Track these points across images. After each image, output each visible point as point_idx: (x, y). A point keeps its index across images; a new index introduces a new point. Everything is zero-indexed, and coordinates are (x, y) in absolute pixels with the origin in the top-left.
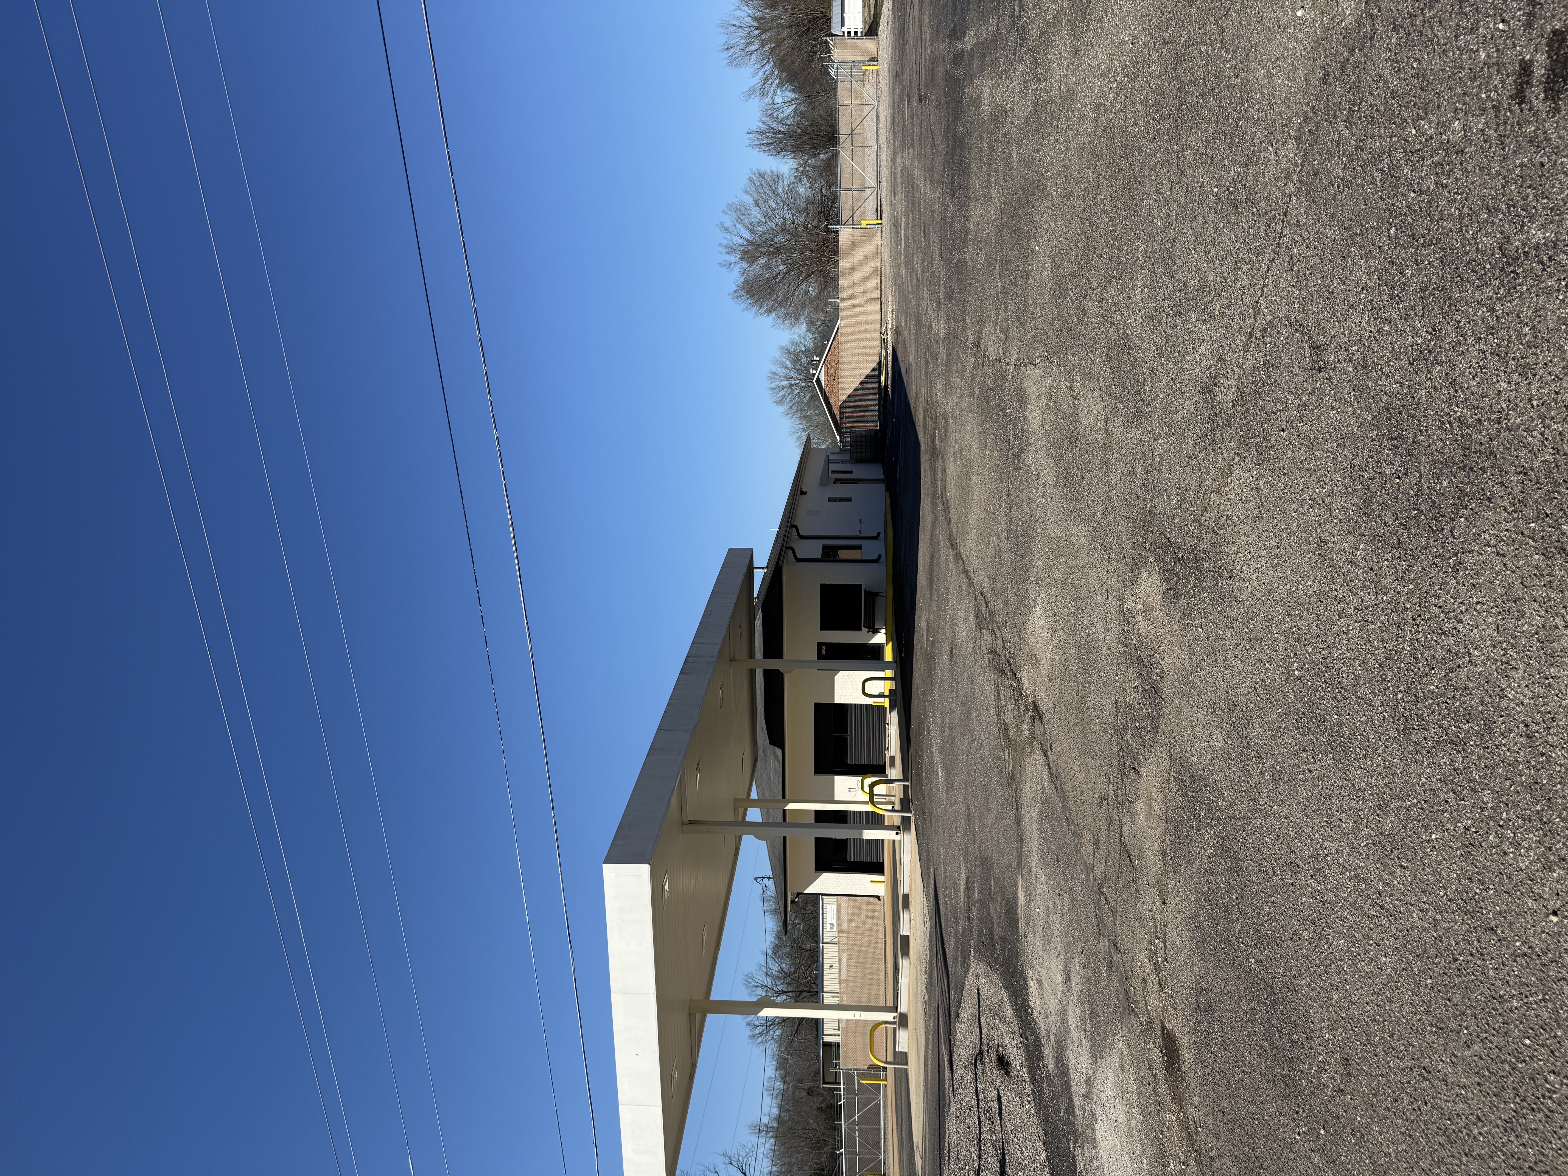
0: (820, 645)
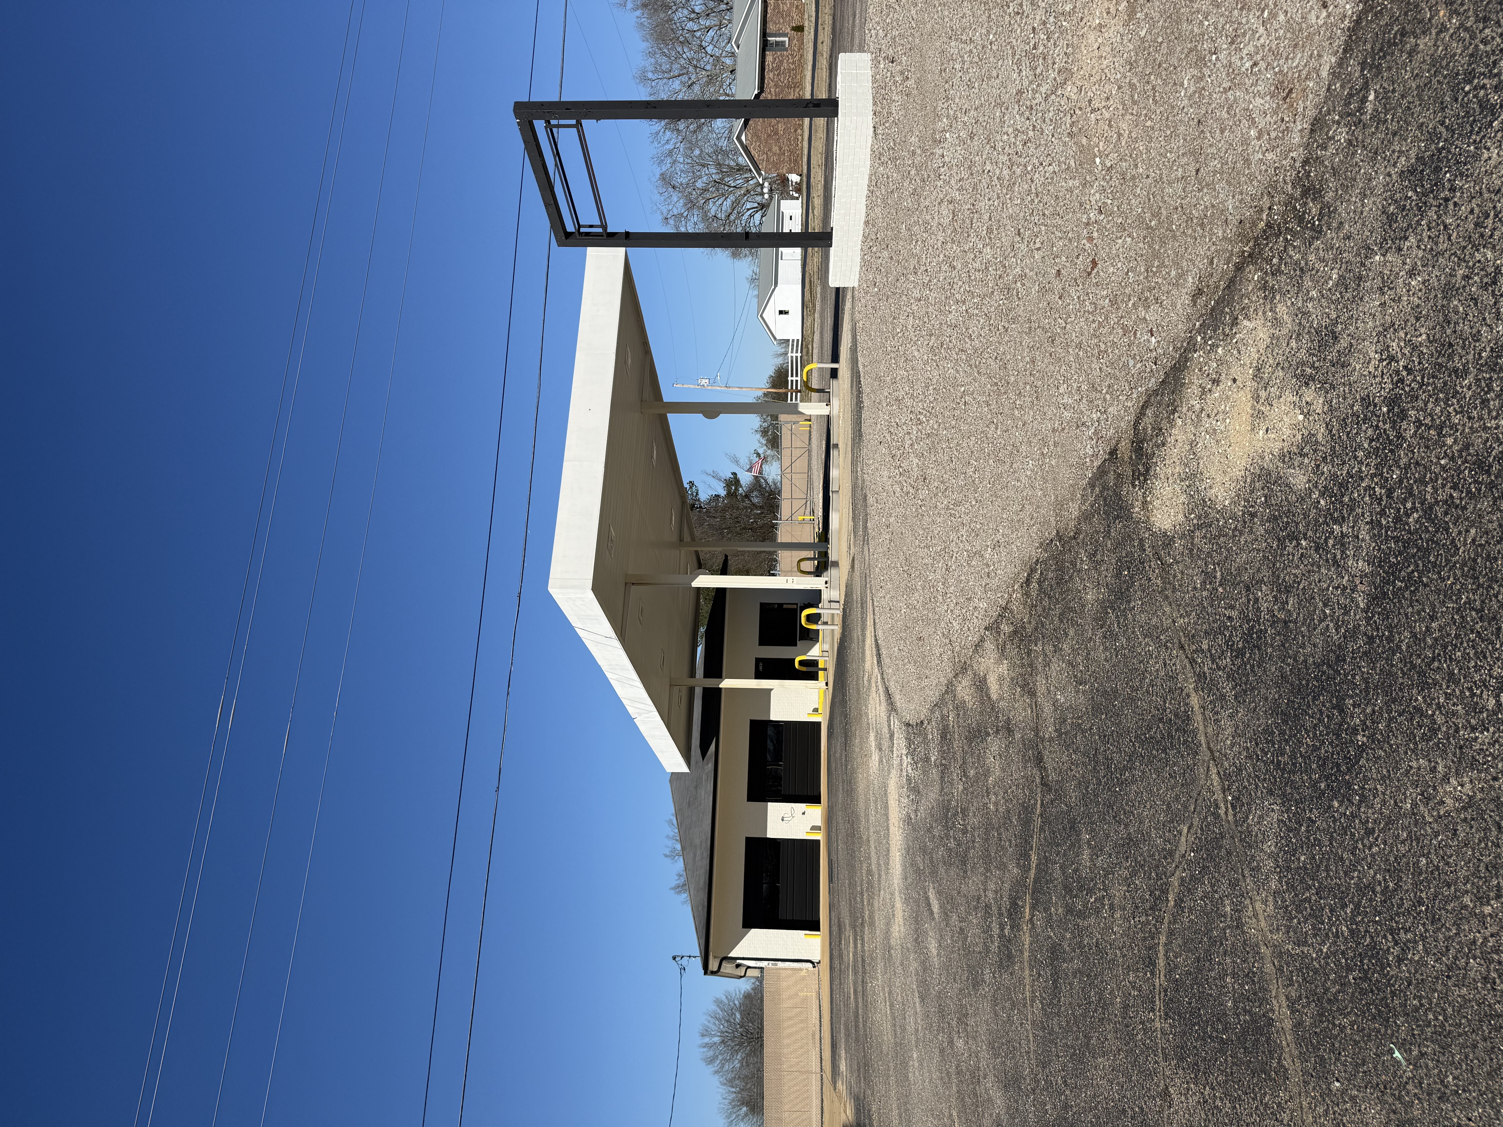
0: (758, 661)
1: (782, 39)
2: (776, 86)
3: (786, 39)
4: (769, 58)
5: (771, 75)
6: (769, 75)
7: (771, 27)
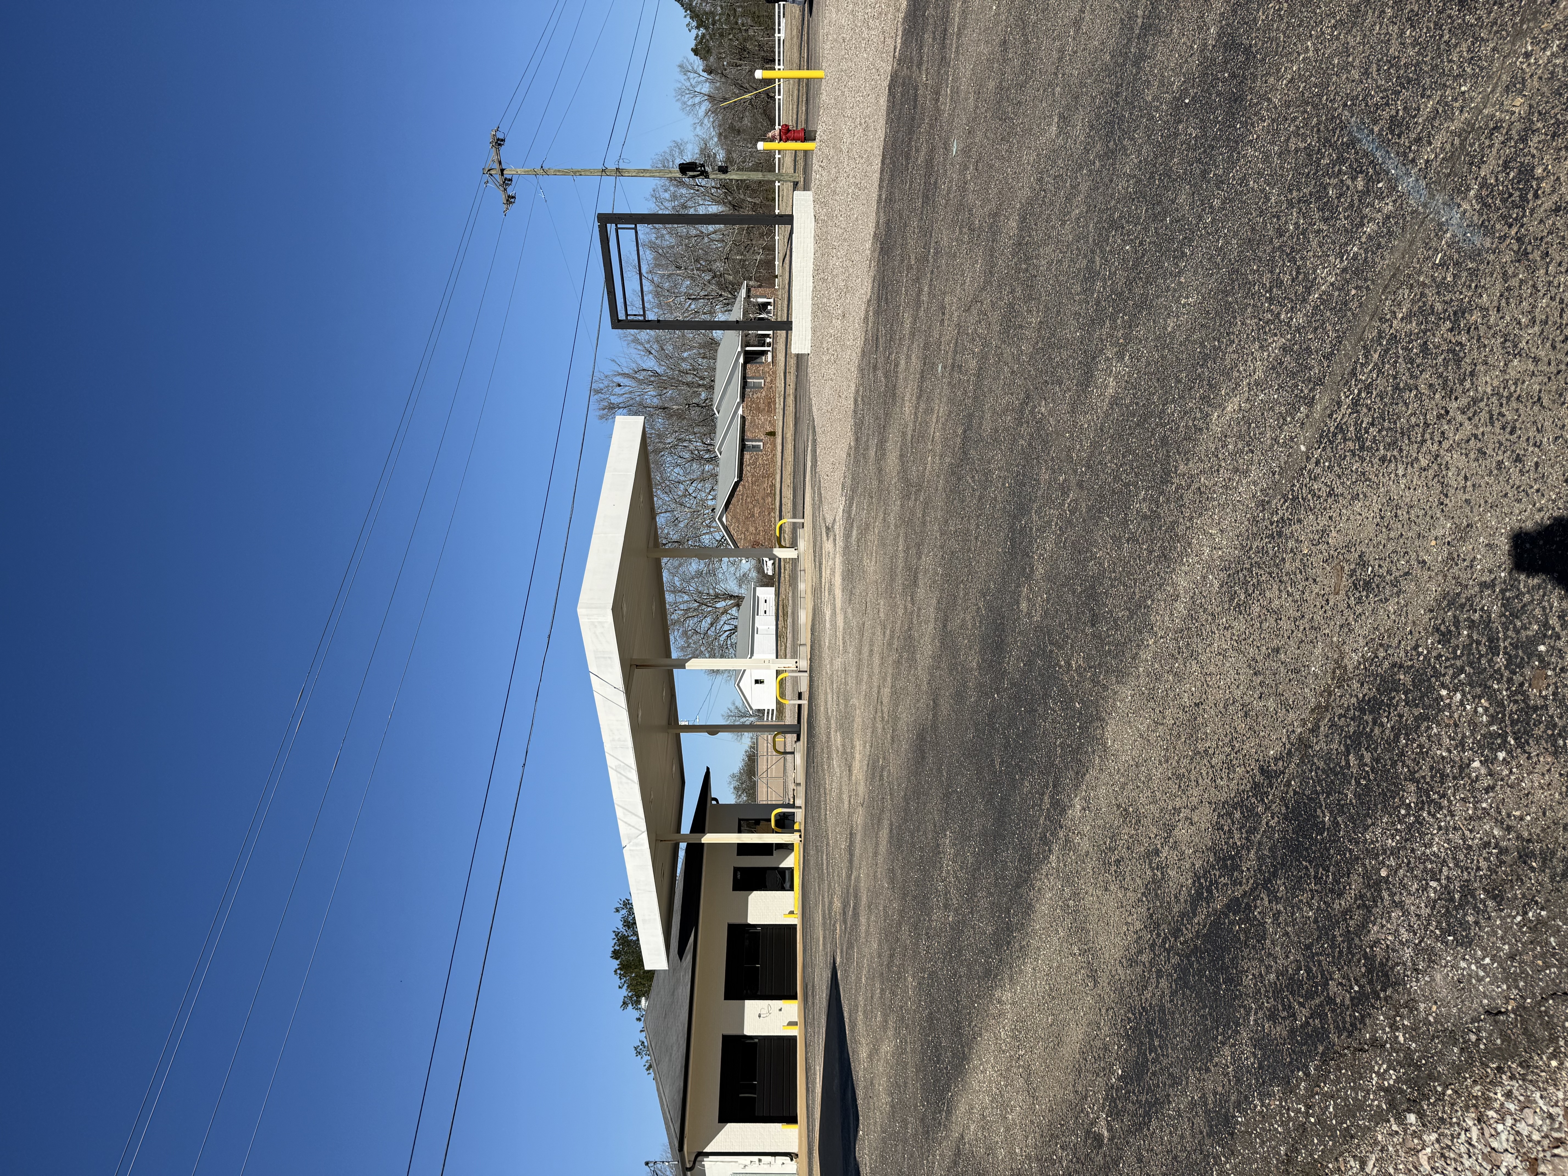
0: (736, 870)
1: (757, 443)
2: (753, 476)
3: (761, 444)
4: (747, 456)
5: (748, 468)
6: (746, 469)
7: (748, 435)
